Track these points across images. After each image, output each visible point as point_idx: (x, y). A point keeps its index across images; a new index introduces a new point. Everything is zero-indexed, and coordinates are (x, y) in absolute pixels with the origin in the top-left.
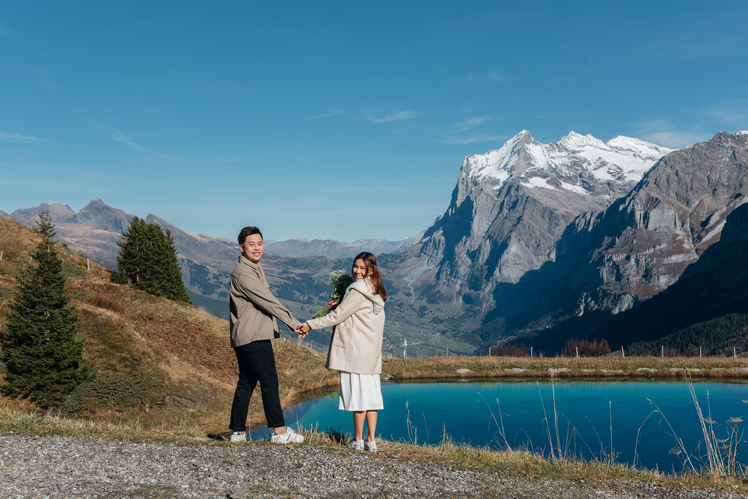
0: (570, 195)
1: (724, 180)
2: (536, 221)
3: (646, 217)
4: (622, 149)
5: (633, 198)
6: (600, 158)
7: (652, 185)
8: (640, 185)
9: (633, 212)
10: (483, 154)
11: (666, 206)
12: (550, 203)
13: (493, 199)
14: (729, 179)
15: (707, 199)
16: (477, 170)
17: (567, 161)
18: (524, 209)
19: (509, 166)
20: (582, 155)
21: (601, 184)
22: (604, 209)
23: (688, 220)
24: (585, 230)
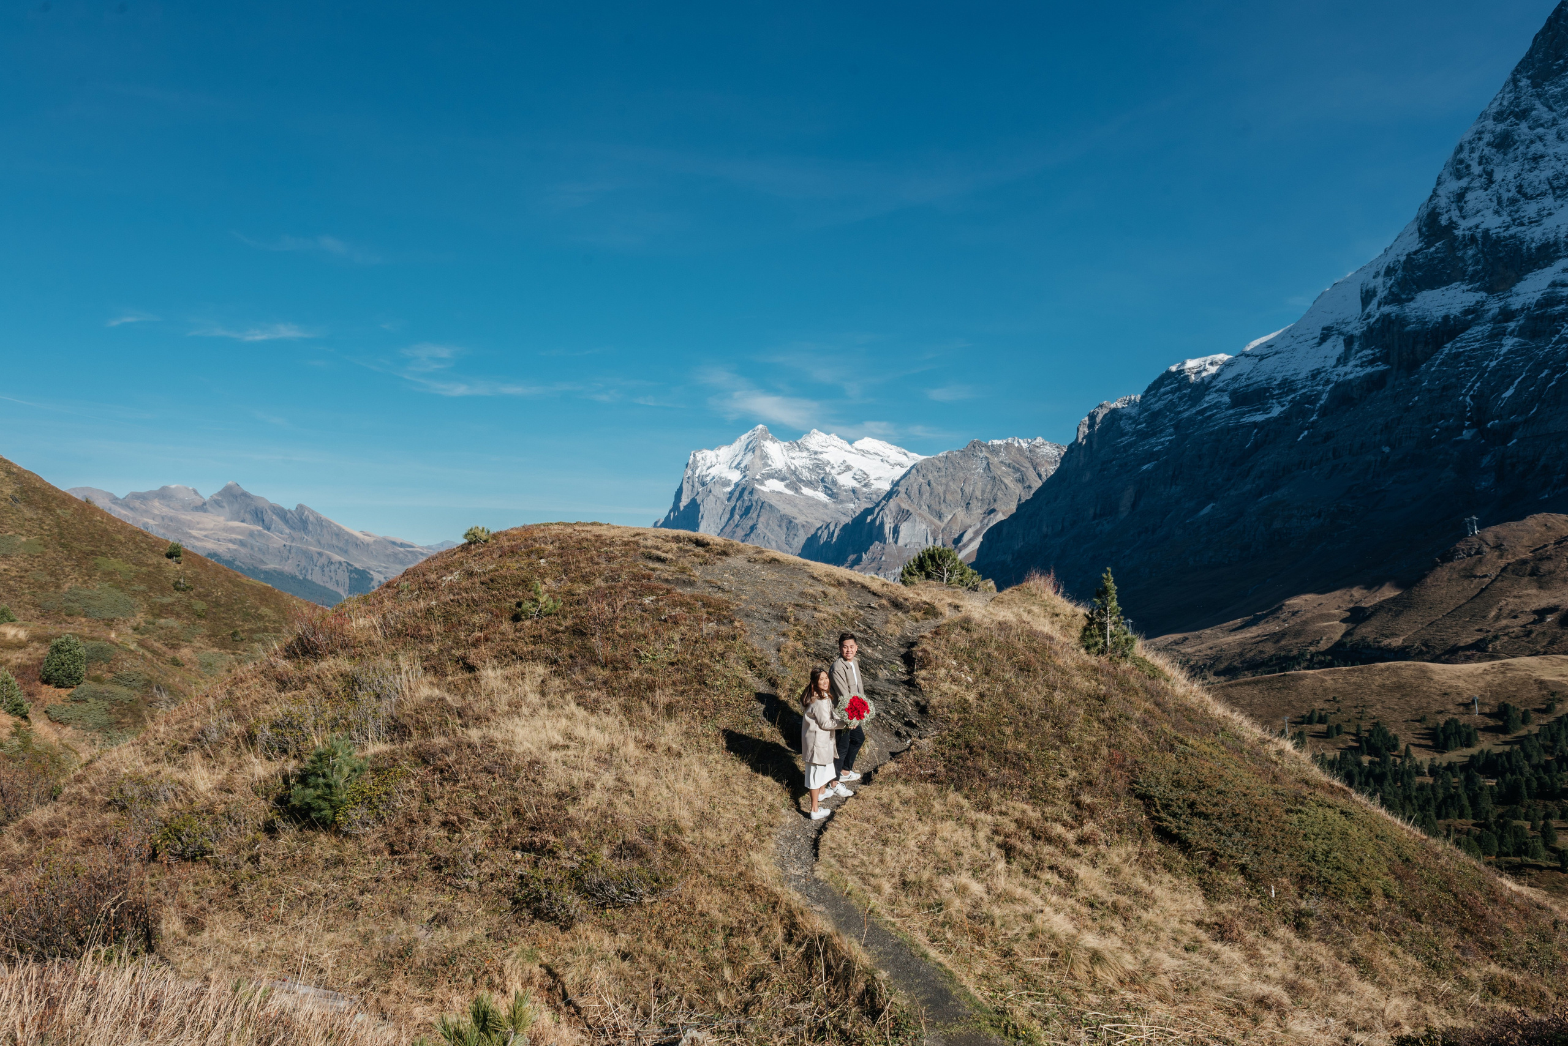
0: (811, 502)
1: (978, 493)
2: (772, 531)
3: (896, 531)
4: (868, 453)
5: (882, 509)
6: (844, 461)
7: (902, 495)
8: (889, 495)
9: (882, 524)
10: (712, 449)
11: (918, 519)
12: (788, 510)
13: (723, 503)
14: (983, 492)
15: (961, 513)
16: (705, 468)
17: (809, 463)
18: (759, 515)
19: (742, 465)
20: (824, 457)
21: (846, 491)
22: (848, 520)
23: (940, 536)
24: (827, 543)
